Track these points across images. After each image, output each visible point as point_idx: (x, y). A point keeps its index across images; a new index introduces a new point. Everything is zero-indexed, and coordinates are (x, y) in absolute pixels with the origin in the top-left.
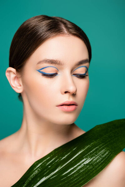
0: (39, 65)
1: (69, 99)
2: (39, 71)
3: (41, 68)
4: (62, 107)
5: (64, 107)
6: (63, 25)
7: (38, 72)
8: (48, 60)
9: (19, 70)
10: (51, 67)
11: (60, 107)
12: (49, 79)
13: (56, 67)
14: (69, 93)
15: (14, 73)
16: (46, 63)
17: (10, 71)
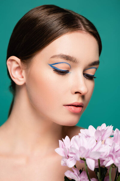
0: (53, 59)
1: (78, 100)
2: (51, 65)
3: (54, 63)
4: (70, 107)
5: (72, 107)
6: (80, 21)
7: (50, 67)
8: (64, 55)
9: (25, 61)
10: (65, 63)
11: (67, 106)
12: (61, 75)
13: (70, 64)
14: (80, 93)
15: (17, 63)
16: (62, 58)
17: (12, 60)
